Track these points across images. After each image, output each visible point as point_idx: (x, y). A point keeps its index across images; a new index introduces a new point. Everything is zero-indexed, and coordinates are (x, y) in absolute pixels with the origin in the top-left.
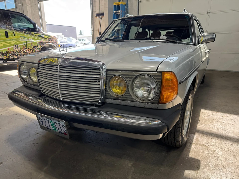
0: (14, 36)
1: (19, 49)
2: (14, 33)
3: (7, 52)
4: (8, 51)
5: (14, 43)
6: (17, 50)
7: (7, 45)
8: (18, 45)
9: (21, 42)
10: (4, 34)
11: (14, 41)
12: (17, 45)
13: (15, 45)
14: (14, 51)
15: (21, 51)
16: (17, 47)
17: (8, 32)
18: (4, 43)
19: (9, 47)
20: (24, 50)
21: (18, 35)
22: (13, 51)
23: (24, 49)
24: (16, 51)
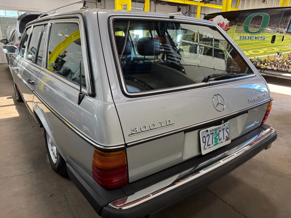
0: (282, 40)
1: (281, 58)
2: (283, 37)
3: (265, 60)
4: (267, 59)
5: (278, 50)
6: (279, 59)
7: (268, 52)
8: (282, 53)
9: (288, 49)
10: (270, 39)
11: (278, 48)
12: (280, 53)
13: (277, 53)
14: (275, 60)
15: (284, 61)
16: (280, 56)
17: (276, 36)
18: (265, 49)
19: (270, 55)
20: (289, 61)
21: (288, 39)
22: (273, 59)
23: (289, 59)
24: (277, 61)
